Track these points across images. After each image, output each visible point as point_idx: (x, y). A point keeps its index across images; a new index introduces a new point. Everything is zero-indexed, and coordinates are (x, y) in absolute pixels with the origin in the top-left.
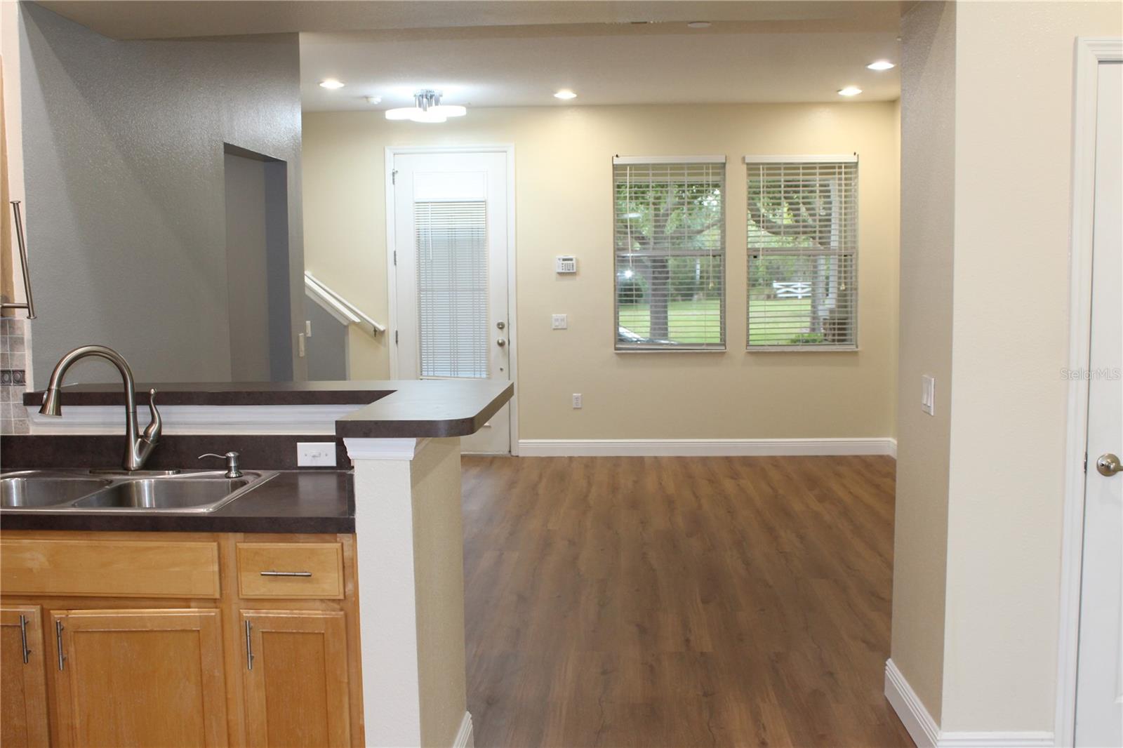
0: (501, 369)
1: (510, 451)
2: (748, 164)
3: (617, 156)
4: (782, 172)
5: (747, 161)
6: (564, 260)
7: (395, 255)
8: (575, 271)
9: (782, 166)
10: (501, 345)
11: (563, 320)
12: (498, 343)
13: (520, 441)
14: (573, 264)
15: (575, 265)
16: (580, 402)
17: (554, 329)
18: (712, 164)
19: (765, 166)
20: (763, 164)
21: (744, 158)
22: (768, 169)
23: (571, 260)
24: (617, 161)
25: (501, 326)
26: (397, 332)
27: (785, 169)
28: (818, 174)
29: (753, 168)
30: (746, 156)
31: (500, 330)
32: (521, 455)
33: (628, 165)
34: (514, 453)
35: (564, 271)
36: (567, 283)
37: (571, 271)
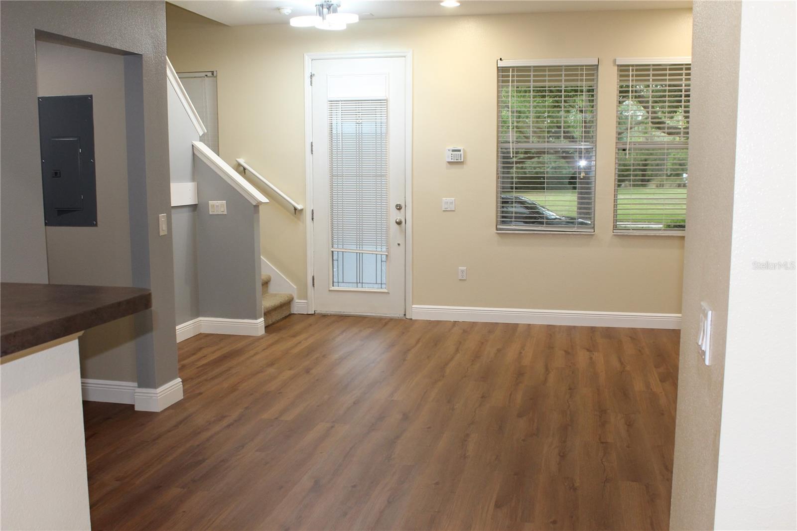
0: (399, 244)
1: (405, 315)
2: (618, 66)
3: (501, 59)
4: (651, 72)
5: (617, 63)
6: (454, 151)
7: (312, 146)
8: (462, 161)
9: (651, 68)
10: (399, 223)
11: (451, 203)
12: (396, 222)
13: (414, 306)
14: (461, 154)
15: (462, 155)
16: (465, 274)
17: (444, 211)
18: (586, 66)
19: (635, 68)
20: (633, 66)
21: (615, 61)
22: (637, 70)
23: (459, 151)
24: (501, 64)
25: (399, 207)
26: (313, 210)
27: (654, 70)
28: (684, 74)
29: (623, 70)
30: (617, 59)
31: (398, 211)
32: (413, 318)
33: (511, 67)
34: (408, 317)
35: (453, 161)
36: (455, 170)
37: (459, 161)
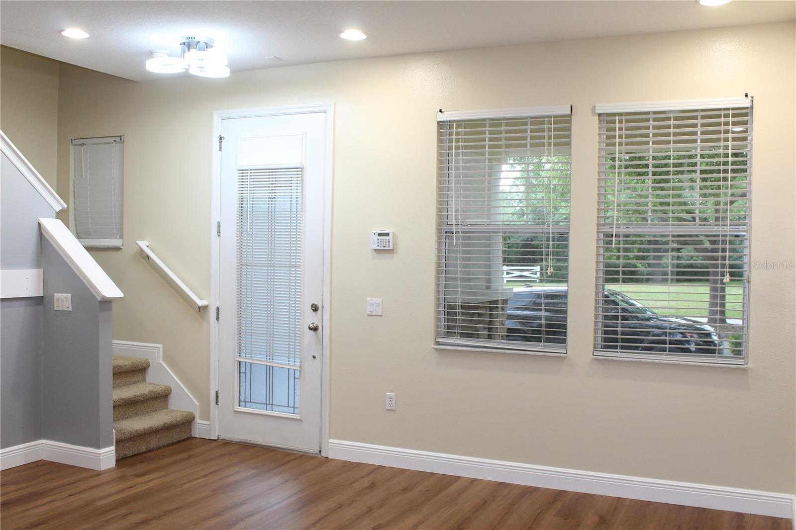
0: (314, 357)
1: (320, 451)
2: (600, 115)
3: (441, 111)
4: (651, 123)
5: (598, 111)
6: (380, 235)
7: (219, 227)
8: (391, 248)
9: (651, 116)
10: (315, 329)
11: (378, 305)
12: (310, 329)
13: (331, 441)
14: (389, 240)
15: (391, 241)
16: (393, 402)
17: (368, 315)
18: (555, 117)
19: (624, 118)
20: (620, 114)
21: (594, 108)
22: (627, 121)
23: (387, 235)
24: (442, 117)
25: (315, 308)
26: (218, 309)
27: (654, 119)
28: (699, 125)
29: (607, 119)
30: (597, 105)
31: (314, 313)
32: (329, 457)
33: (455, 121)
34: (323, 454)
35: (379, 248)
36: (384, 261)
37: (387, 248)
